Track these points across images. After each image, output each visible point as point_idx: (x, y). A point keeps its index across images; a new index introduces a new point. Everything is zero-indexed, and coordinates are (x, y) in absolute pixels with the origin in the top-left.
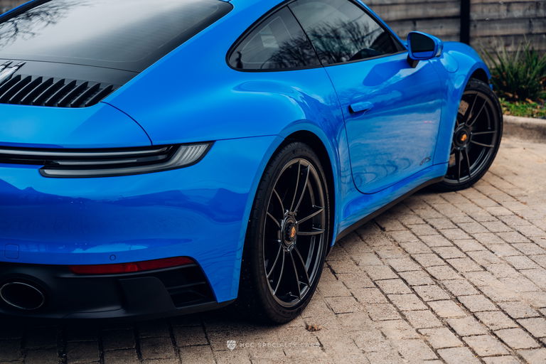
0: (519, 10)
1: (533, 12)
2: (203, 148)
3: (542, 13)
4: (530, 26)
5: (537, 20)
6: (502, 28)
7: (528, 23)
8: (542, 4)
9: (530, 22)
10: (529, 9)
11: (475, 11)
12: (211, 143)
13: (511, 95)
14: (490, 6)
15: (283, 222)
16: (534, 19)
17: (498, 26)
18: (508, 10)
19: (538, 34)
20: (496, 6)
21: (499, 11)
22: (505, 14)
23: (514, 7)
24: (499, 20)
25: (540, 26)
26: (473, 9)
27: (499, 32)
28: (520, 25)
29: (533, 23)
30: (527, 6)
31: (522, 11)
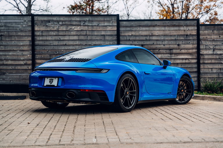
1: (219, 71)
2: (107, 71)
3: (222, 71)
4: (219, 75)
6: (210, 75)
7: (218, 74)
8: (222, 69)
11: (202, 70)
12: (109, 70)
13: (210, 92)
14: (206, 69)
15: (126, 90)
16: (220, 73)
17: (209, 75)
20: (208, 69)
21: (209, 71)
22: (211, 71)
23: (213, 69)
24: (209, 73)
25: (222, 75)
26: (201, 70)
27: (209, 77)
28: (216, 75)
30: (217, 69)
31: (216, 71)
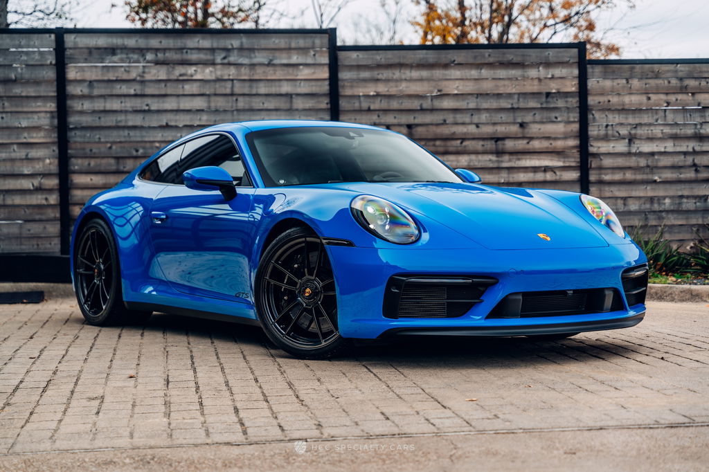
0: (635, 204)
1: (648, 206)
3: (655, 207)
4: (646, 218)
5: (652, 213)
7: (643, 216)
8: (656, 199)
9: (646, 215)
10: (644, 203)
16: (648, 212)
18: (625, 204)
19: (652, 226)
22: (622, 208)
23: (630, 201)
25: (655, 219)
28: (637, 217)
29: (649, 216)
30: (642, 201)
31: (637, 205)
